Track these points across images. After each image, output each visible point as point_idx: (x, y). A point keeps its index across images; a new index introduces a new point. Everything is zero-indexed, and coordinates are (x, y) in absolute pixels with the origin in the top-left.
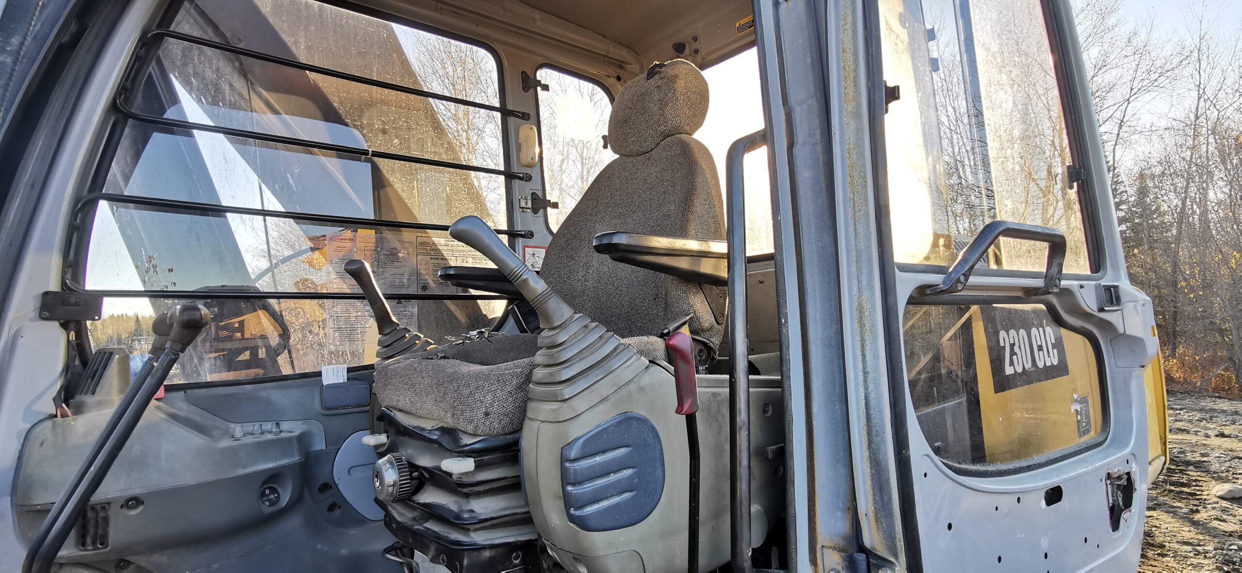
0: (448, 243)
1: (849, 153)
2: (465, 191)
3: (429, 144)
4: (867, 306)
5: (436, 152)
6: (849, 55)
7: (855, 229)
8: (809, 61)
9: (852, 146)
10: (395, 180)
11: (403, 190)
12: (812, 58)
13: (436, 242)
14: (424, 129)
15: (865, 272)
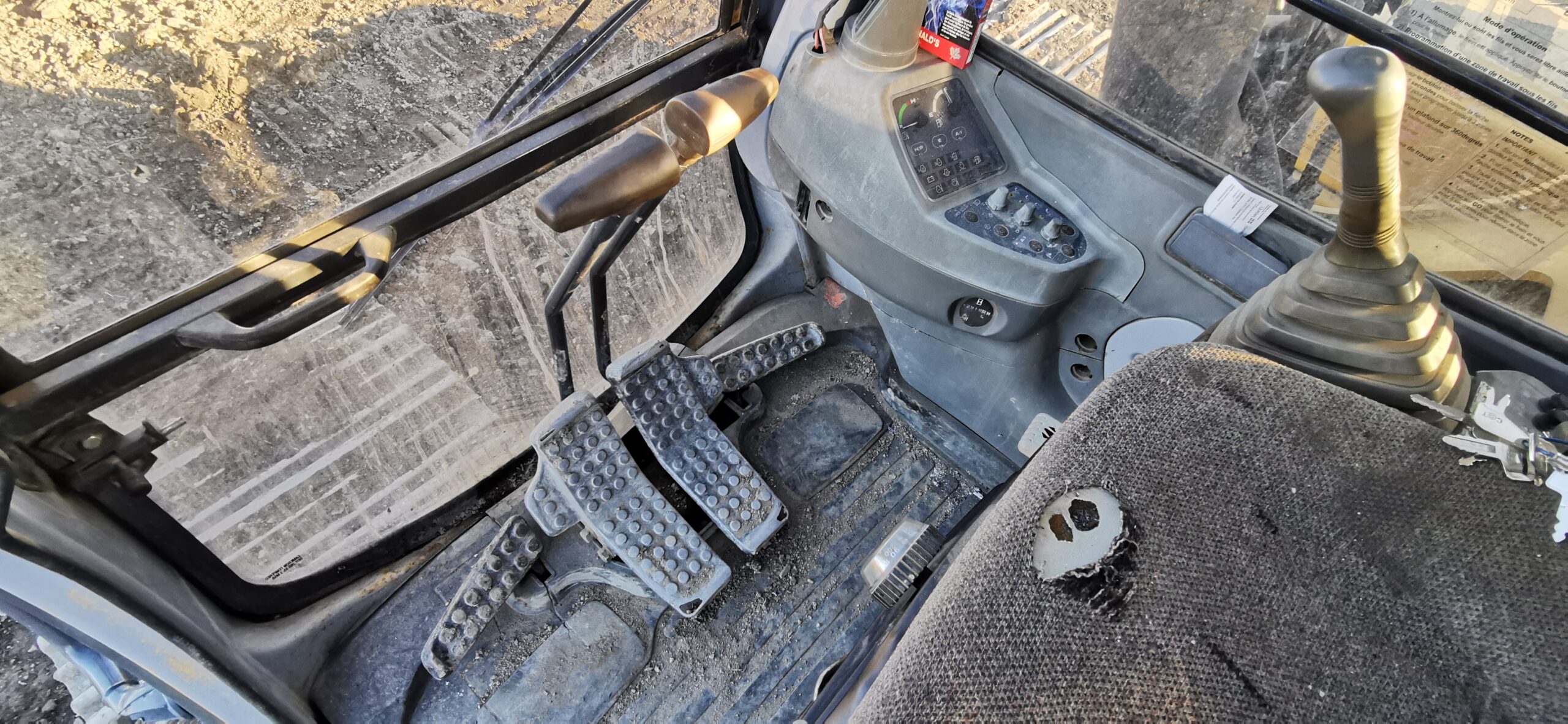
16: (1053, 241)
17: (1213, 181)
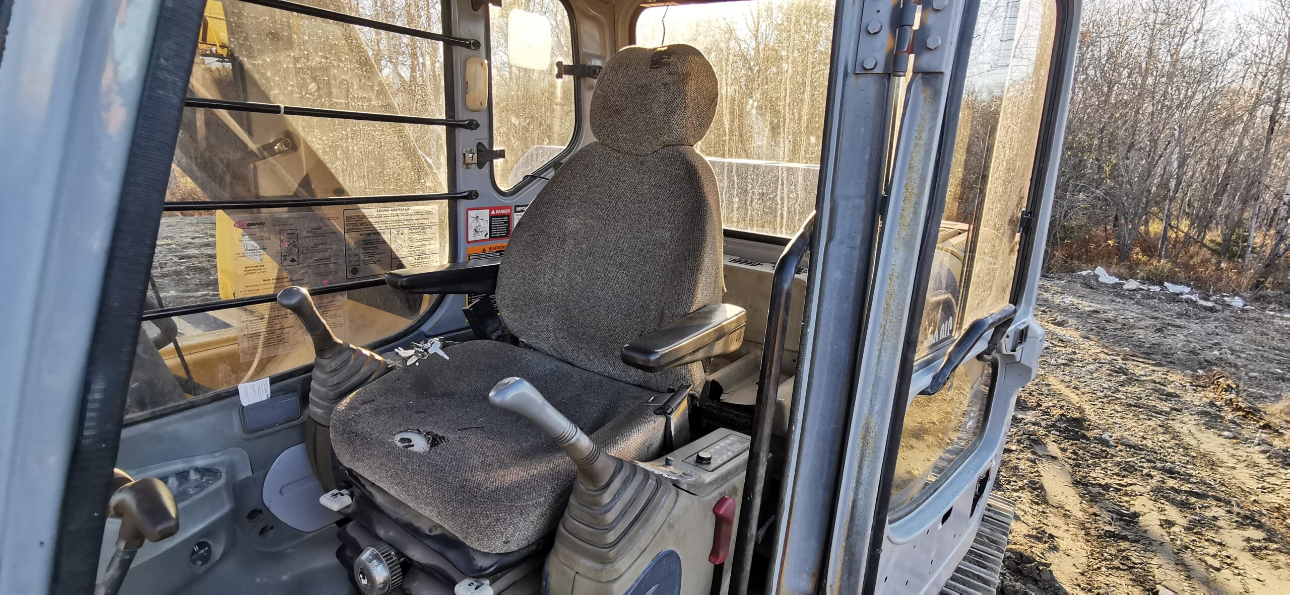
0: (381, 213)
1: (890, 280)
2: (400, 146)
3: (356, 87)
4: (874, 428)
5: (365, 97)
6: (916, 176)
7: (879, 356)
8: (867, 157)
9: (896, 275)
10: (314, 140)
11: (324, 152)
12: (871, 154)
13: (367, 214)
14: (349, 66)
15: (880, 398)
16: (201, 478)
17: (236, 392)
